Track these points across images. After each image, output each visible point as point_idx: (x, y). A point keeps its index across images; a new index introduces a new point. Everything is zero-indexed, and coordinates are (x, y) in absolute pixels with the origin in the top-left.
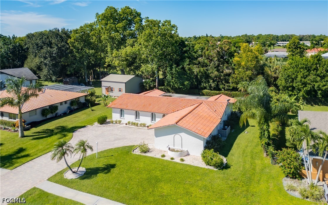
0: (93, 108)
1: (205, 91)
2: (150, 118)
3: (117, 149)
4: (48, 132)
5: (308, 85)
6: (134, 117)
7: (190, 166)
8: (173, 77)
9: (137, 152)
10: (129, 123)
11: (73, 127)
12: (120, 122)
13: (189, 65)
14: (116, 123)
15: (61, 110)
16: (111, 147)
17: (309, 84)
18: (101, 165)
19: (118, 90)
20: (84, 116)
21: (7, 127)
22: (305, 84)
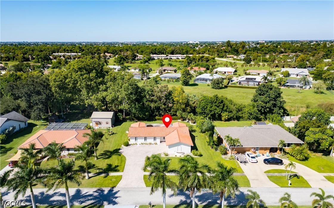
1: (157, 117)
4: (105, 155)
6: (144, 140)
9: (163, 156)
10: (142, 144)
11: (114, 150)
13: (147, 102)
14: (135, 144)
19: (105, 123)
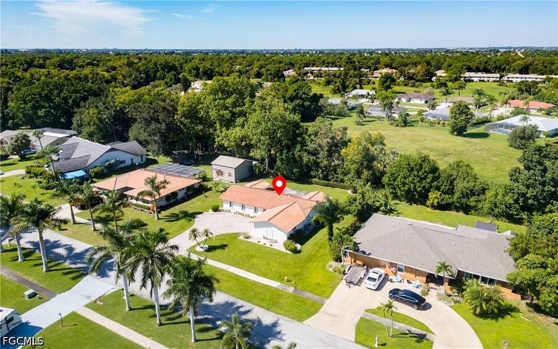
0: (207, 194)
1: (314, 180)
2: (253, 211)
3: (228, 235)
4: (174, 216)
5: (406, 185)
6: (241, 208)
7: (275, 250)
8: (282, 164)
9: (242, 238)
10: (237, 213)
11: (193, 213)
12: (230, 211)
13: (300, 151)
14: (227, 211)
15: (181, 195)
16: (224, 233)
17: (408, 184)
18: (218, 244)
19: (227, 175)
20: (199, 203)
21: (143, 209)
22: (404, 184)
